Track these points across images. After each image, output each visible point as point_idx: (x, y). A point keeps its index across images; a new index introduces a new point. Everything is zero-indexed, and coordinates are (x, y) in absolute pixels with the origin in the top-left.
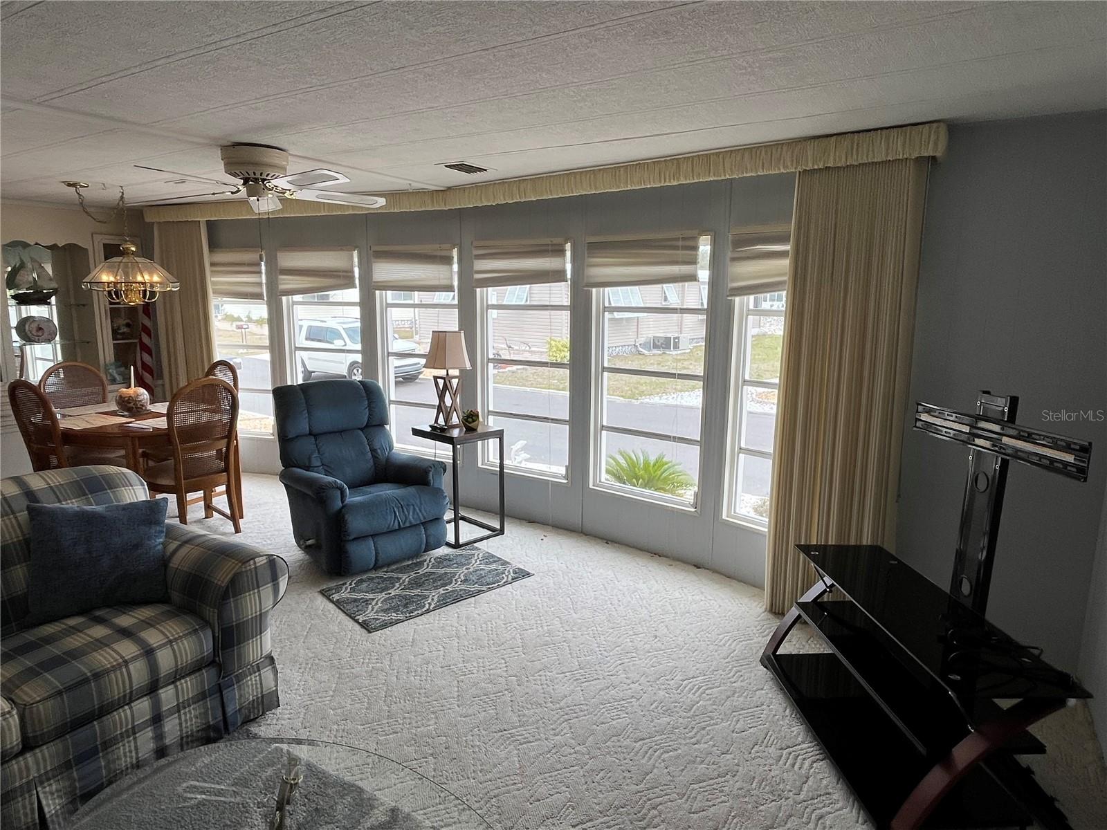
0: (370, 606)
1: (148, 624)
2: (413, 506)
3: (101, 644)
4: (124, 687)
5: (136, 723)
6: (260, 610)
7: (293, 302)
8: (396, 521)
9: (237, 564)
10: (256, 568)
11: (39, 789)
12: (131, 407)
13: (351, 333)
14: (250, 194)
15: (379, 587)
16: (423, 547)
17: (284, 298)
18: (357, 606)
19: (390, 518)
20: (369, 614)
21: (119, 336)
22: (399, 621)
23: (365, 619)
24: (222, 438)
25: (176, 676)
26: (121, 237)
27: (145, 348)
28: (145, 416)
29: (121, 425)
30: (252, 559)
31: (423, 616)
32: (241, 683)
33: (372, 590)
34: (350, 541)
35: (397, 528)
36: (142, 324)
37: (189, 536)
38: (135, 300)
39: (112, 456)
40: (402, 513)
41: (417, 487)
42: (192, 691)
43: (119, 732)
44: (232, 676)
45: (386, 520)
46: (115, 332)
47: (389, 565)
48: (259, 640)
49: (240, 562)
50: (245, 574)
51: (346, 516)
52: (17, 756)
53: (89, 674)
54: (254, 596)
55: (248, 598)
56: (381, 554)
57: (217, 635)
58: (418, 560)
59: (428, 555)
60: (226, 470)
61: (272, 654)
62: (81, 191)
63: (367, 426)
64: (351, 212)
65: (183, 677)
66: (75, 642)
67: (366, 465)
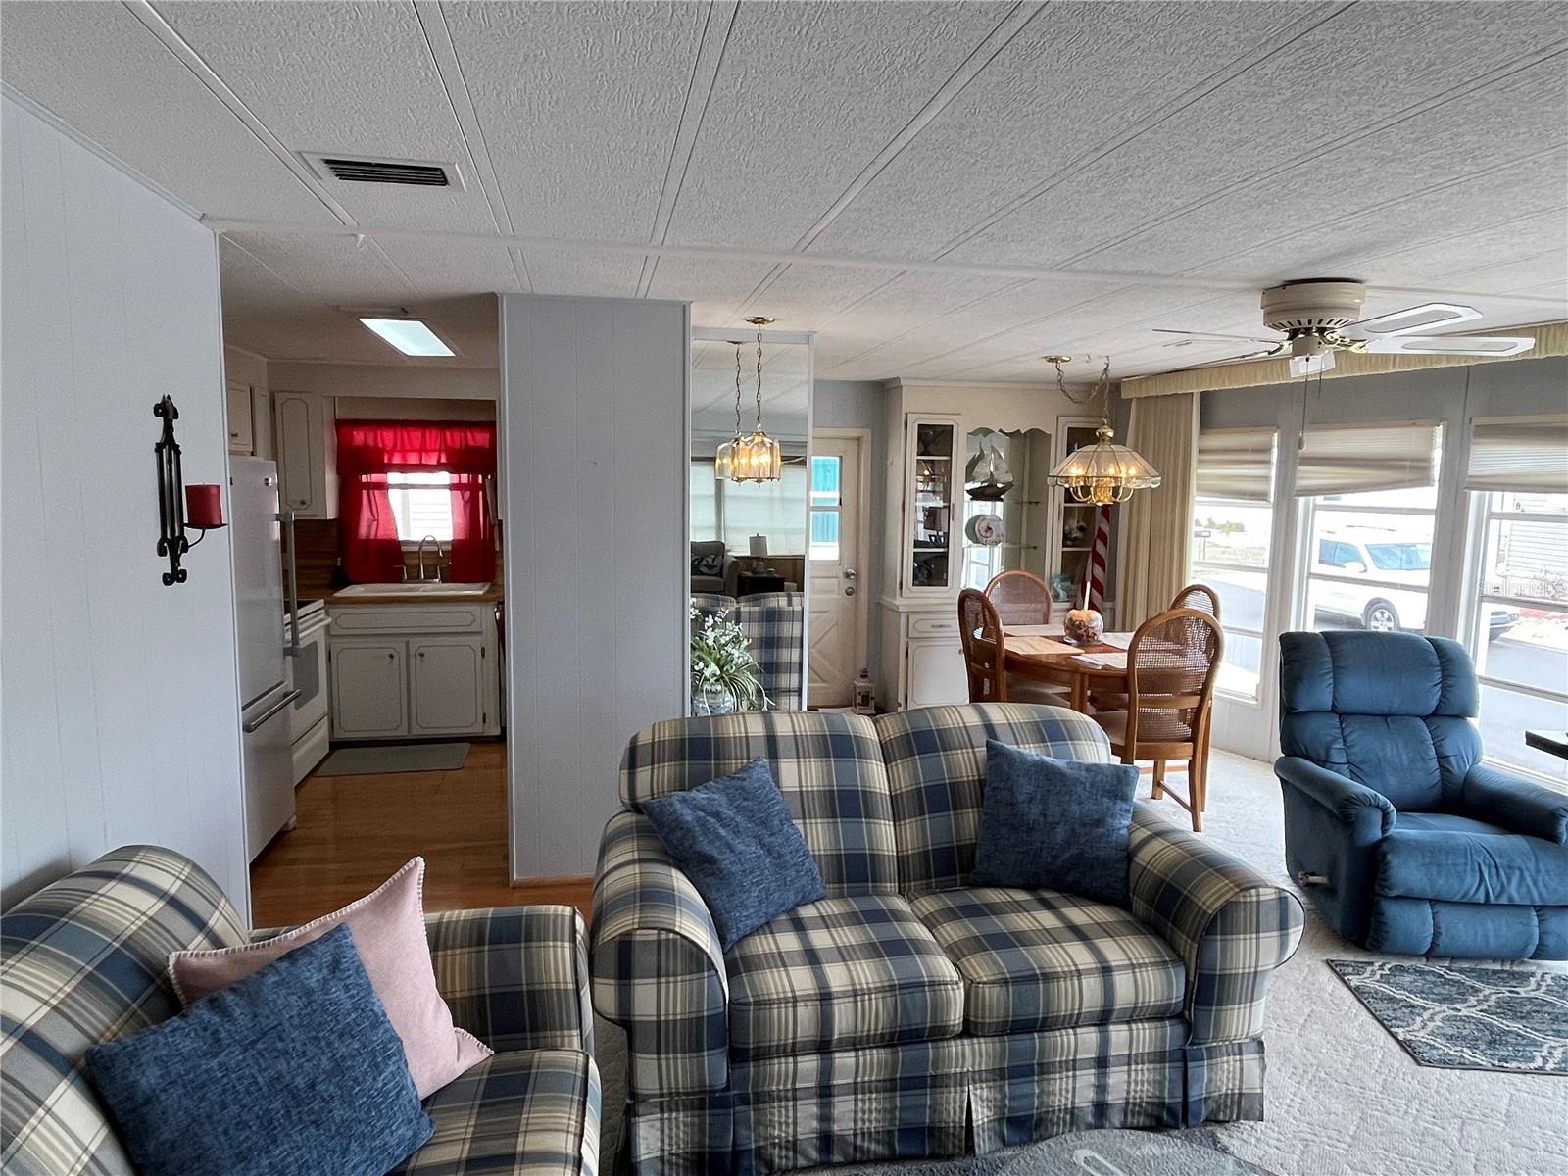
0: (1419, 1020)
1: (1107, 931)
2: (1521, 870)
3: (1052, 938)
4: (1073, 1005)
5: (1078, 1057)
6: (1257, 967)
7: (1315, 505)
8: (1482, 887)
9: (1231, 889)
10: (1258, 902)
11: (971, 1087)
12: (1080, 635)
13: (1377, 552)
14: (1296, 353)
15: (1435, 991)
16: (1532, 949)
17: (1302, 500)
18: (1394, 1010)
19: (1471, 881)
20: (1417, 1031)
21: (1069, 543)
22: (1476, 1067)
23: (1409, 1037)
24: (1194, 693)
25: (1132, 1017)
26: (1098, 420)
27: (1098, 560)
28: (1094, 649)
29: (1068, 656)
30: (1254, 887)
31: (1529, 1077)
32: (1214, 1062)
33: (1423, 992)
34: (1390, 898)
35: (1482, 901)
36: (1099, 529)
37: (1161, 827)
38: (1103, 498)
39: (1050, 691)
40: (1495, 877)
41: (1530, 838)
42: (1149, 1046)
43: (1058, 1059)
44: (1203, 1046)
45: (1462, 881)
46: (1066, 537)
47: (1454, 958)
48: (1248, 1010)
49: (1237, 886)
50: (1242, 906)
51: (1389, 857)
52: (955, 1037)
53: (1038, 972)
54: (1251, 942)
55: (1242, 942)
56: (1443, 936)
57: (1191, 979)
58: (1515, 969)
59: (1539, 967)
60: (1193, 739)
61: (1263, 1038)
62: (1062, 365)
63: (1435, 714)
64: (1444, 364)
65: (1141, 1021)
66: (1022, 922)
67: (1426, 777)
